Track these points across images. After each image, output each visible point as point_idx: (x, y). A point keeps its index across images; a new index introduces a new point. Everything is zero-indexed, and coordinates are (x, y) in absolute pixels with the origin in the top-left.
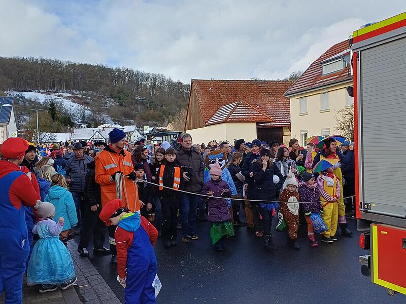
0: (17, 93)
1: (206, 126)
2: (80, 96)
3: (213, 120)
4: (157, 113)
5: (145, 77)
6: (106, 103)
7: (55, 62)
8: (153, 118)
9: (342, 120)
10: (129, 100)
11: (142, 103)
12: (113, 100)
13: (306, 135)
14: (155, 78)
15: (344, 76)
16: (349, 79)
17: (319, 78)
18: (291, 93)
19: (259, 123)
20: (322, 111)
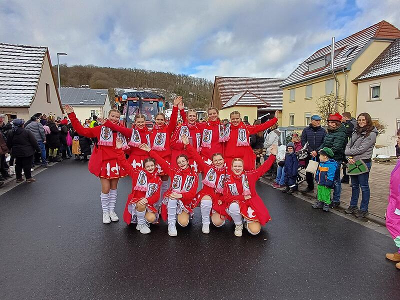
0: (121, 89)
1: (222, 109)
2: (156, 92)
3: (227, 105)
4: (201, 102)
5: (196, 80)
6: (172, 96)
7: (143, 71)
8: (199, 106)
9: (322, 104)
10: (185, 94)
11: (193, 97)
12: (176, 95)
13: (293, 116)
14: (201, 81)
15: (325, 71)
16: (329, 73)
17: (306, 73)
18: (284, 86)
19: (259, 107)
20: (306, 99)
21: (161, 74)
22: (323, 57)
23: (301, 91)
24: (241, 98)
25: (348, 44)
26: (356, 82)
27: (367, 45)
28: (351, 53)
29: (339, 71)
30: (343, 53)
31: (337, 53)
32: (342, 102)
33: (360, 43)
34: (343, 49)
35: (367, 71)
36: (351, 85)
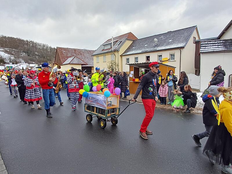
1: (62, 65)
2: (8, 50)
3: (65, 63)
6: (22, 54)
9: (109, 65)
10: (32, 54)
11: (38, 55)
12: (24, 53)
14: (44, 46)
15: (110, 50)
16: (112, 51)
17: (103, 50)
18: (94, 55)
19: (82, 65)
20: (104, 62)
21: (12, 38)
22: (109, 44)
23: (101, 58)
24: (73, 60)
25: (119, 39)
26: (121, 56)
27: (125, 41)
28: (119, 44)
29: (115, 51)
30: (117, 43)
31: (115, 43)
32: (117, 64)
33: (123, 40)
34: (117, 41)
35: (125, 52)
36: (120, 57)
